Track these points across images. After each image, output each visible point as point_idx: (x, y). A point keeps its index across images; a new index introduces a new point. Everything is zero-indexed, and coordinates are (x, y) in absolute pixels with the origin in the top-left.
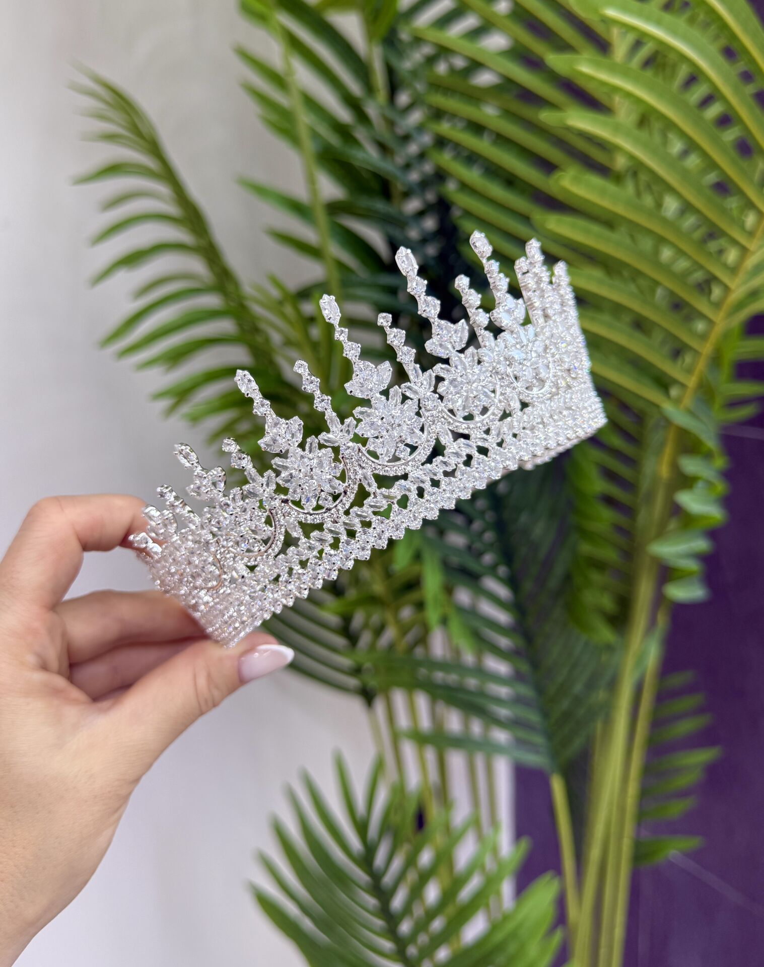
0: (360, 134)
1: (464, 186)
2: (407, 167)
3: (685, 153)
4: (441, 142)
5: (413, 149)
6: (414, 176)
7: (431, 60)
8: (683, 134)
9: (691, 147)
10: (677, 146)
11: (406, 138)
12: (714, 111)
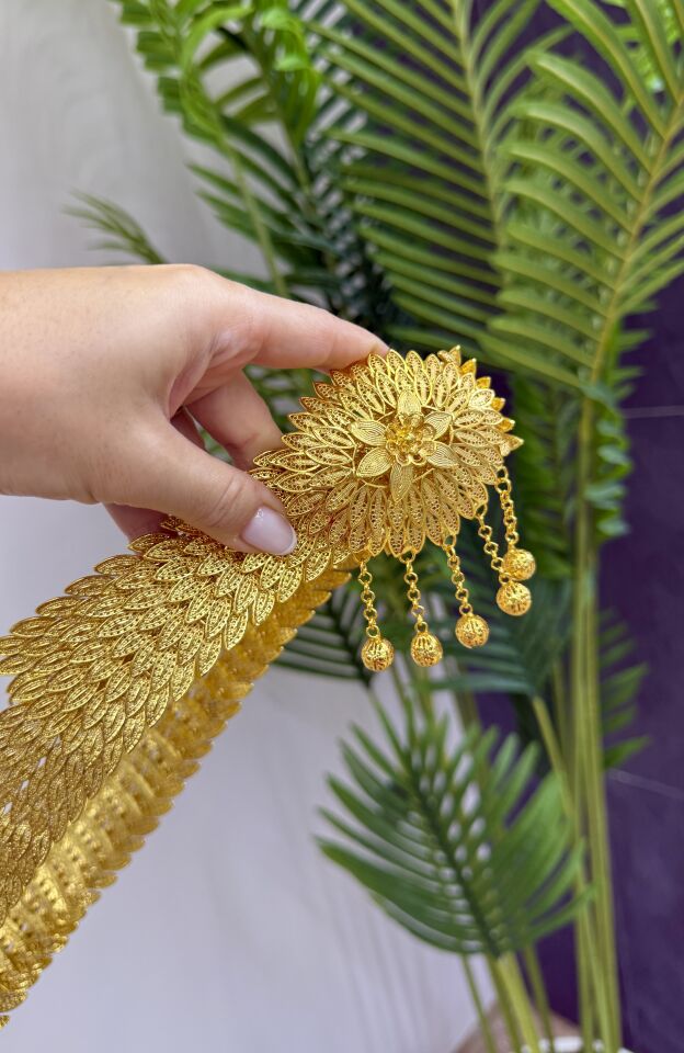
0: (295, 219)
1: (382, 249)
2: (334, 239)
4: (357, 217)
5: (336, 224)
6: (340, 246)
7: (337, 154)
11: (329, 217)
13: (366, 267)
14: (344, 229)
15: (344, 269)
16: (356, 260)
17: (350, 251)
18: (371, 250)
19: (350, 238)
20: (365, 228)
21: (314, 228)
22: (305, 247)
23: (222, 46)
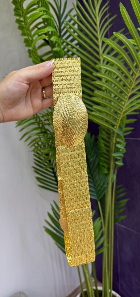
3: (114, 86)
8: (114, 84)
9: (115, 85)
10: (113, 85)
12: (118, 79)
23: (43, 43)
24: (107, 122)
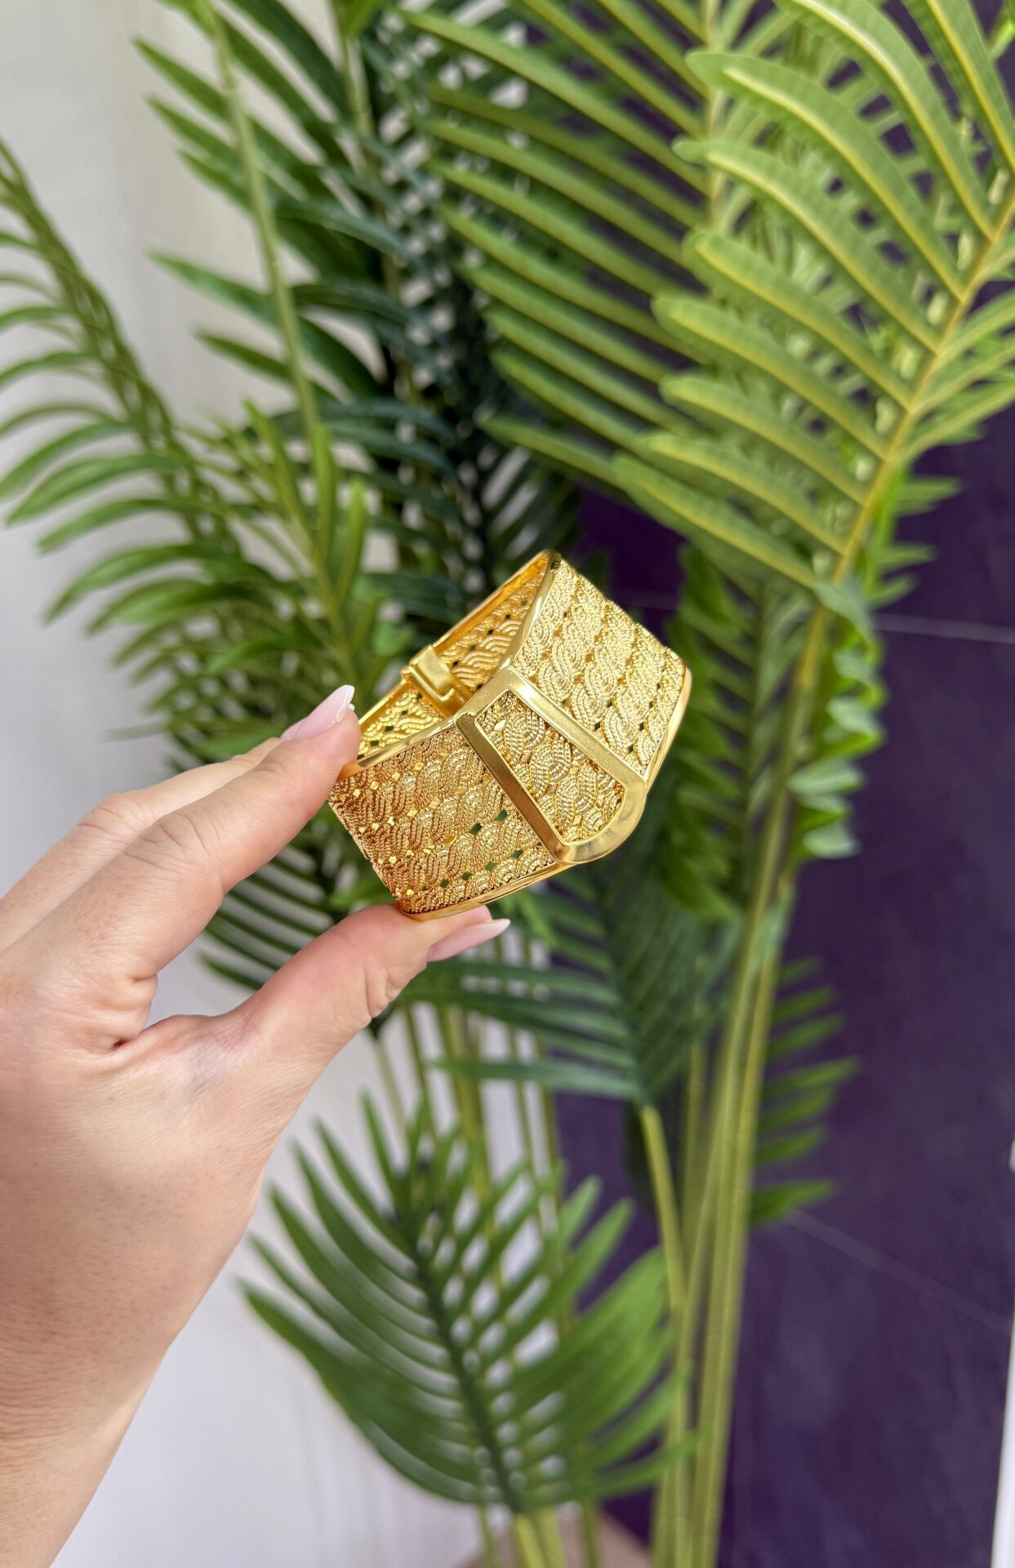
0: (332, 180)
1: (491, 262)
2: (405, 230)
4: (454, 194)
5: (413, 203)
6: (416, 246)
7: (435, 64)
11: (402, 187)
13: (460, 293)
14: (427, 214)
15: (416, 291)
16: (442, 277)
17: (431, 258)
18: (472, 262)
19: (436, 232)
20: (463, 219)
21: (369, 203)
22: (346, 237)
24: (744, 507)
